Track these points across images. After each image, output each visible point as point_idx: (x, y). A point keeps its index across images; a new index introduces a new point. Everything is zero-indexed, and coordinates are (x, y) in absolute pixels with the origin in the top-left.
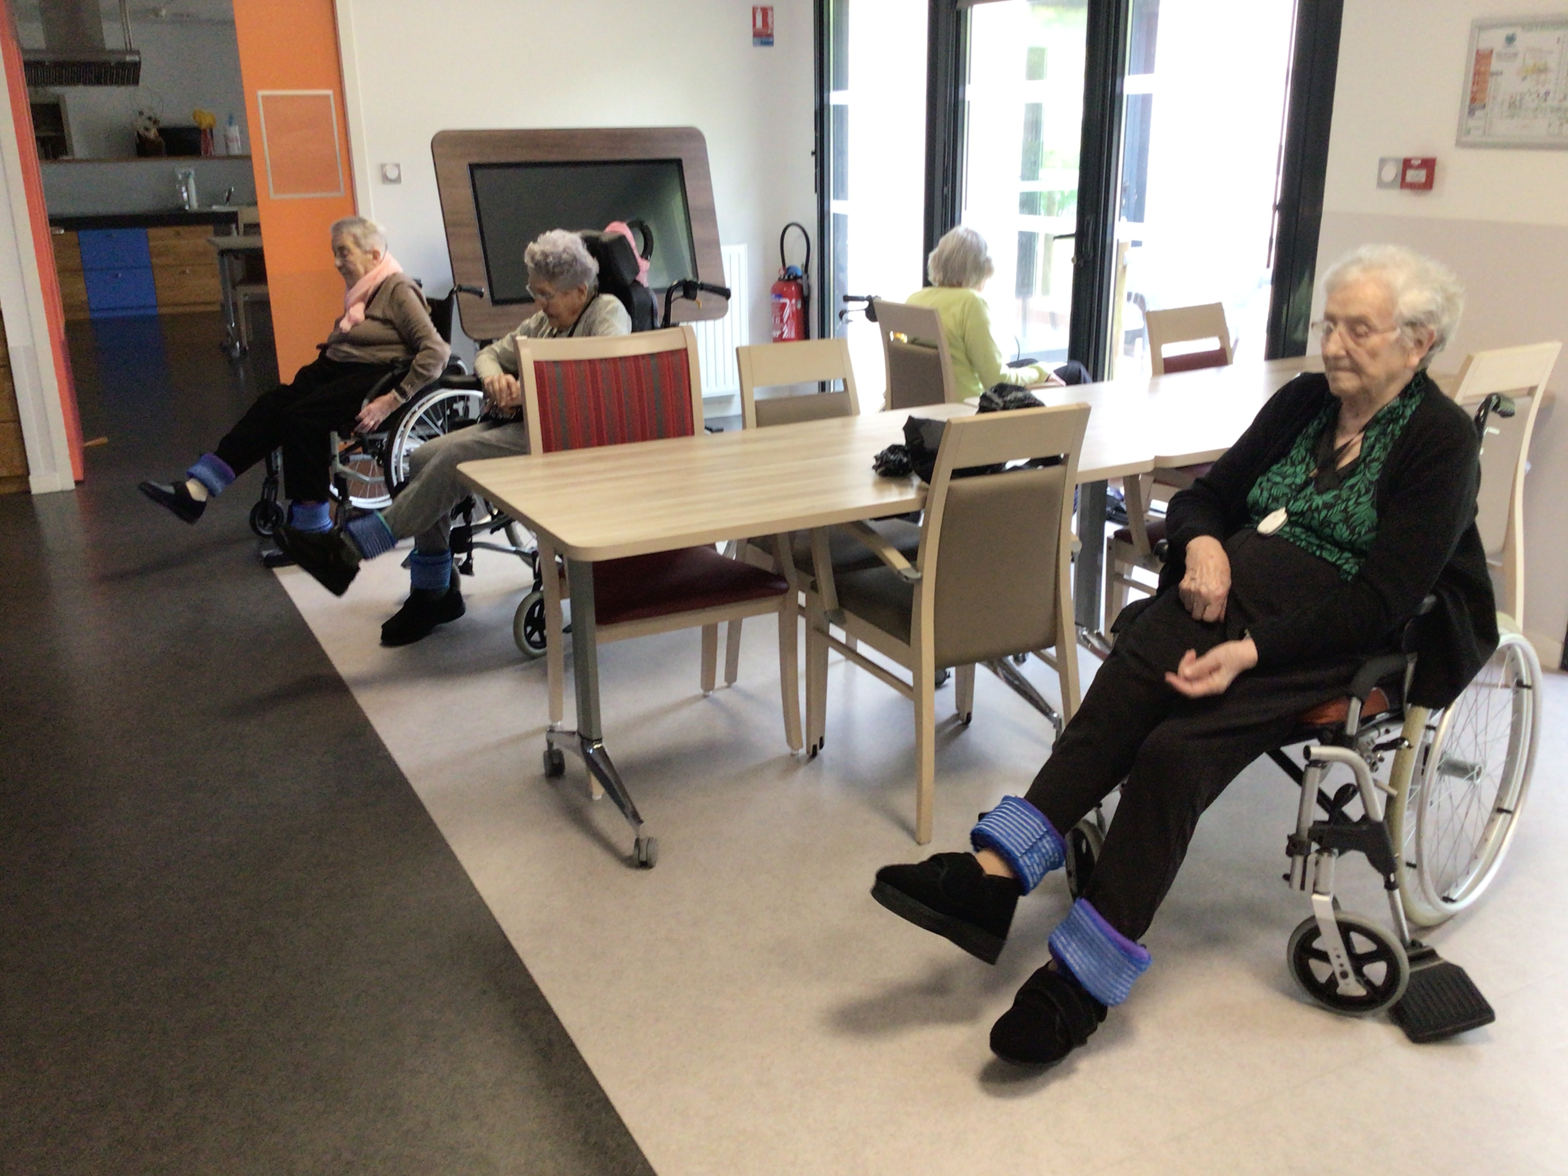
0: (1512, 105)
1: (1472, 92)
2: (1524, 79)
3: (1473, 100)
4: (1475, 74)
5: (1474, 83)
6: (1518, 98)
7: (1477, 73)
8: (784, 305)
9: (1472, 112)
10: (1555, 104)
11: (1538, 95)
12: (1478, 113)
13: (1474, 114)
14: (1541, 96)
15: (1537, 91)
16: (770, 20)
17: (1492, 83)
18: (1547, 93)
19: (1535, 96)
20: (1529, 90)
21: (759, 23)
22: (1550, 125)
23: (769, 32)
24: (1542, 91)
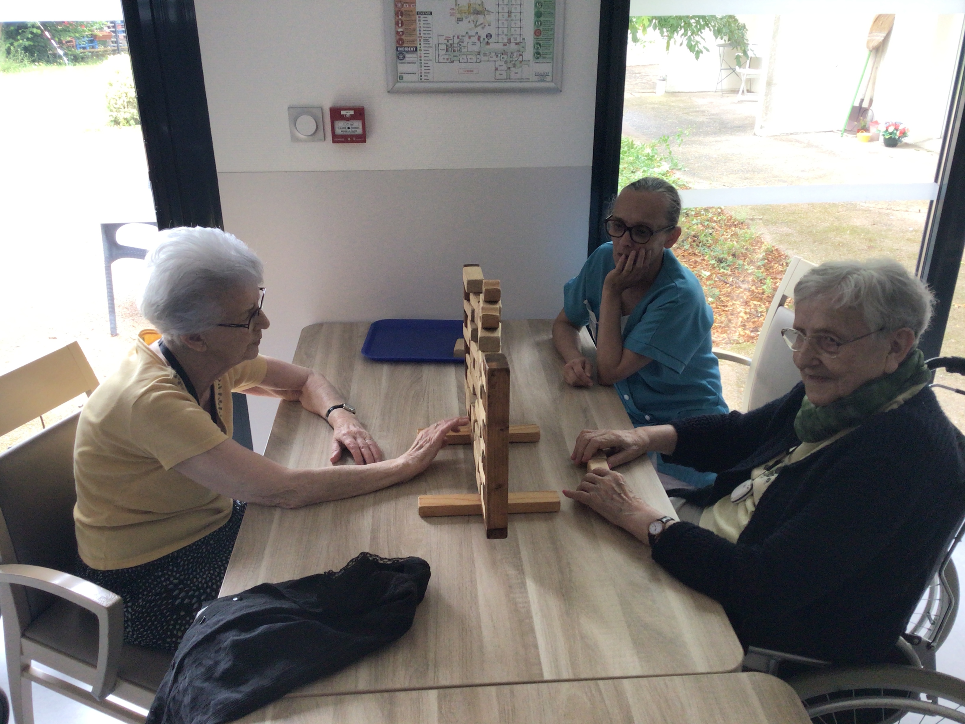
0: (449, 48)
1: (398, 33)
2: (460, 20)
3: (400, 42)
4: (397, 14)
5: (397, 24)
6: (456, 41)
7: (398, 13)
9: (400, 56)
10: (500, 47)
11: (479, 37)
12: (409, 57)
13: (404, 57)
14: (481, 39)
15: (477, 33)
17: (421, 23)
18: (489, 36)
19: (475, 39)
20: (467, 33)
22: (496, 69)
24: (483, 36)
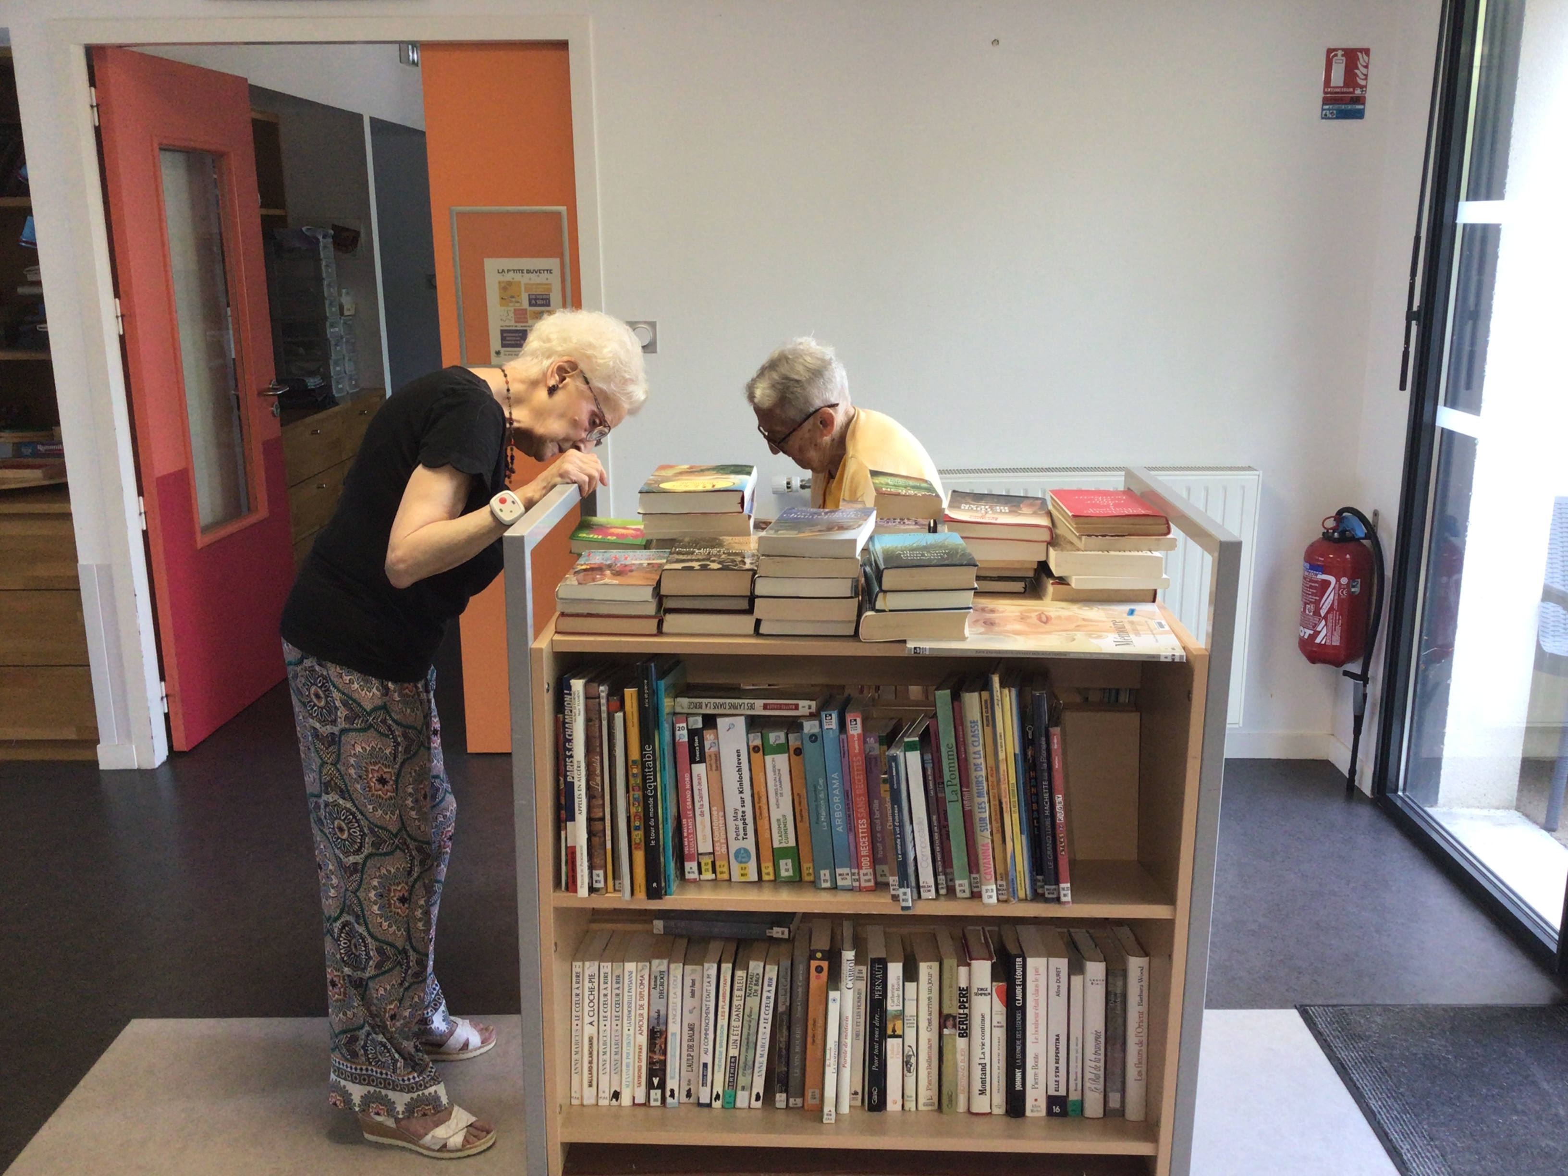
8: (1326, 584)
16: (1360, 71)
21: (1338, 78)
23: (1358, 92)
